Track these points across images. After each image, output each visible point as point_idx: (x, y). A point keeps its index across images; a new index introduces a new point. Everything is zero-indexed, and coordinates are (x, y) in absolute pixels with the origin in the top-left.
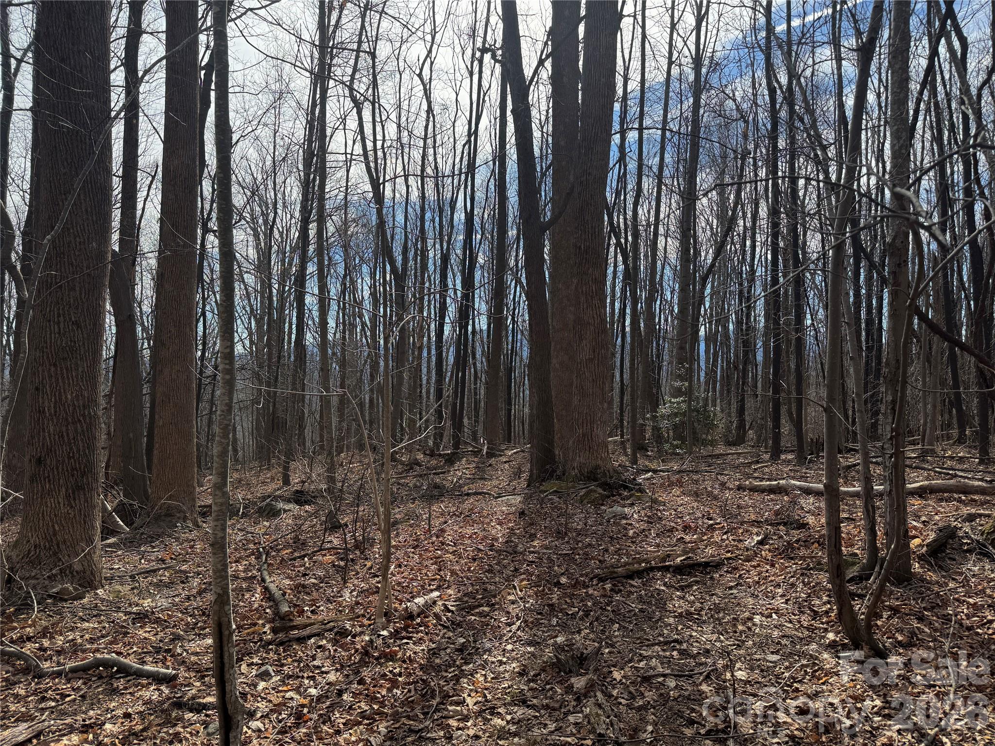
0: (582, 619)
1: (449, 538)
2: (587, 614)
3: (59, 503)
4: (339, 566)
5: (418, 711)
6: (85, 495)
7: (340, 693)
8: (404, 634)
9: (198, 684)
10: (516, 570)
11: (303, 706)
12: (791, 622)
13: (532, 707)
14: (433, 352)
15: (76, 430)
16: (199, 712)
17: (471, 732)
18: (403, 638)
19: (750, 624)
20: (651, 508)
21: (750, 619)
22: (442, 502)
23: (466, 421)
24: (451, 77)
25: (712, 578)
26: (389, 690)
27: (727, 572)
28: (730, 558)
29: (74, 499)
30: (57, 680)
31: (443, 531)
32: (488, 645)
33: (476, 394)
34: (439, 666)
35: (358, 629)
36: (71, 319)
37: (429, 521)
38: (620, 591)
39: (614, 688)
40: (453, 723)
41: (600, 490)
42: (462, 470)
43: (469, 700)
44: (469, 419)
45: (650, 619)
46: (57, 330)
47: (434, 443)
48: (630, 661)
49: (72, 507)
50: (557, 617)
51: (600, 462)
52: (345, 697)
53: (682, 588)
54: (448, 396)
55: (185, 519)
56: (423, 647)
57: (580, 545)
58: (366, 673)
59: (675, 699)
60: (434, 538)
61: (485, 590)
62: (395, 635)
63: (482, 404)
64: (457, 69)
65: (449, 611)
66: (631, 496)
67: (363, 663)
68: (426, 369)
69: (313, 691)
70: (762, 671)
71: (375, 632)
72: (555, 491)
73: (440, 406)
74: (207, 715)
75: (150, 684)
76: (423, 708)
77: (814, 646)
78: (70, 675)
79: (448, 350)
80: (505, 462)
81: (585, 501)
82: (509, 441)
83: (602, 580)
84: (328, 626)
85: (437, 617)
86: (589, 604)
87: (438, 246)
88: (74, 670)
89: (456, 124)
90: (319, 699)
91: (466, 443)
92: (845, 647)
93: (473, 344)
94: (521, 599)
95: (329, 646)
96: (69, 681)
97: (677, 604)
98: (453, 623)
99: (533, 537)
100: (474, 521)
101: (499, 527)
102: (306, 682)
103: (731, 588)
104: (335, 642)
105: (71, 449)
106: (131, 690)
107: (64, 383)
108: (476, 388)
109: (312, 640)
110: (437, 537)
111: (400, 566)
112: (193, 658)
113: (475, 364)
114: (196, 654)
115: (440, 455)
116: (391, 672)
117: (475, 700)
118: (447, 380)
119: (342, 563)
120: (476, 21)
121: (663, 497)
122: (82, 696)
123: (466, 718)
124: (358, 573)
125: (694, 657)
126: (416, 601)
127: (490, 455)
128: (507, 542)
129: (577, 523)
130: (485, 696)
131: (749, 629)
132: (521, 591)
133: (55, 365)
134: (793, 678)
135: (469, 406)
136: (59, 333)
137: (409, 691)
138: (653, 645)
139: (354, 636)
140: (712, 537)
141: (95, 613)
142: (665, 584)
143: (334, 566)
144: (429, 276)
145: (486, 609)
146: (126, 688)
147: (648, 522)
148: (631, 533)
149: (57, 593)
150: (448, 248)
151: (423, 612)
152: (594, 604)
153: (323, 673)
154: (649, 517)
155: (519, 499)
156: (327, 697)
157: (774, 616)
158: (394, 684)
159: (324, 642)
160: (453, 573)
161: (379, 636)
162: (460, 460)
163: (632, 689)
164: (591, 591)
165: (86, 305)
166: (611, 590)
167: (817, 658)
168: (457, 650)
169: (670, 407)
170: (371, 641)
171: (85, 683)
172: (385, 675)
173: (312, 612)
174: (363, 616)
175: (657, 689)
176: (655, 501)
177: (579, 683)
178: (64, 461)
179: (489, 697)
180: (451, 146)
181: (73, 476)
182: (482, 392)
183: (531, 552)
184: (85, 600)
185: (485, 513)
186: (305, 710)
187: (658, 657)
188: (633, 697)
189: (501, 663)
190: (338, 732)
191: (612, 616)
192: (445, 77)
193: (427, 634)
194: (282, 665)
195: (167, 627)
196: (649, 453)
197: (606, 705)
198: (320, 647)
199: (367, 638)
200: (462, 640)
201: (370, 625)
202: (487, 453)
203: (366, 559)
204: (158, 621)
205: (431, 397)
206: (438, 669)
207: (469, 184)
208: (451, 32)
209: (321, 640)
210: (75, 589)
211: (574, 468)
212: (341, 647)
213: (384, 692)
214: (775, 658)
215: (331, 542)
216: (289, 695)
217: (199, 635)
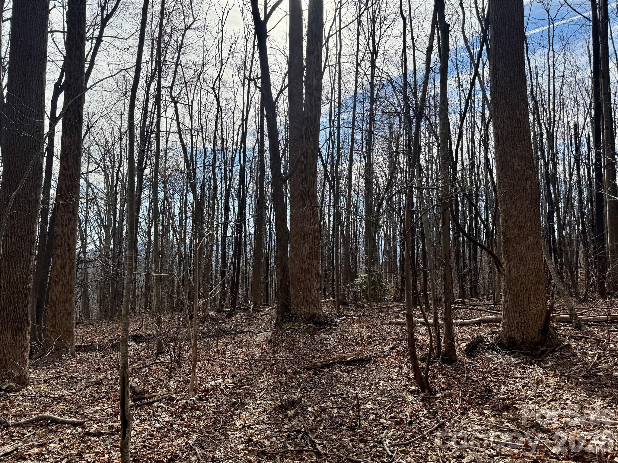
0: (296, 388)
1: (228, 355)
2: (299, 385)
3: (7, 338)
4: (165, 371)
5: (212, 429)
6: (22, 333)
7: (172, 425)
8: (204, 398)
9: (96, 426)
10: (265, 368)
11: (153, 431)
12: (397, 383)
13: (268, 424)
14: (220, 248)
15: (18, 297)
16: (99, 436)
17: (238, 435)
18: (204, 400)
19: (377, 385)
20: (341, 334)
21: (378, 383)
22: (224, 337)
23: (240, 291)
24: (232, 86)
25: (365, 367)
26: (197, 422)
27: (373, 363)
28: (375, 357)
29: (16, 336)
30: (17, 428)
31: (225, 351)
32: (247, 401)
33: (246, 273)
34: (222, 411)
35: (180, 397)
36: (18, 235)
37: (217, 348)
38: (318, 374)
39: (308, 414)
40: (229, 433)
41: (314, 326)
42: (237, 320)
43: (237, 424)
44: (242, 289)
45: (331, 386)
46: (10, 241)
47: (219, 305)
48: (317, 404)
49: (14, 340)
50: (284, 387)
51: (316, 311)
52: (175, 426)
53: (349, 372)
54: (229, 275)
55: (67, 352)
56: (214, 404)
57: (300, 355)
58: (185, 416)
59: (336, 417)
60: (220, 356)
61: (248, 378)
62: (200, 399)
63: (251, 280)
64: (235, 81)
65: (228, 388)
66: (331, 329)
67: (183, 412)
68: (215, 258)
69: (158, 425)
70: (379, 404)
71: (188, 398)
72: (290, 328)
73: (224, 281)
74: (103, 438)
75: (70, 427)
76: (214, 428)
77: (405, 393)
78: (24, 425)
79: (229, 246)
80: (264, 315)
81: (306, 333)
82: (267, 302)
83: (309, 369)
84: (163, 396)
85: (221, 390)
86: (301, 381)
87: (223, 183)
88: (26, 423)
89: (235, 113)
90: (161, 428)
91: (239, 304)
92: (418, 392)
93: (245, 243)
94: (266, 380)
95: (164, 406)
96: (24, 428)
97: (346, 378)
98: (230, 393)
99: (276, 352)
100: (243, 346)
101: (257, 348)
102: (154, 422)
103: (373, 370)
104: (167, 404)
105: (15, 307)
106: (60, 430)
107: (13, 270)
108: (246, 270)
109: (155, 404)
110: (221, 355)
111: (200, 370)
112: (91, 415)
113: (246, 255)
114: (92, 413)
115: (224, 311)
116: (198, 415)
117: (240, 423)
118: (229, 265)
119: (167, 370)
120: (246, 56)
121: (349, 329)
122: (33, 434)
123: (236, 430)
124: (177, 374)
125: (348, 400)
126: (210, 383)
127: (255, 311)
128: (261, 356)
129: (300, 344)
130: (245, 422)
131: (377, 387)
132: (266, 377)
133: (8, 260)
134: (392, 406)
135: (242, 281)
136: (11, 243)
137: (207, 422)
138: (330, 397)
139: (178, 401)
140: (369, 347)
141: (29, 398)
142: (341, 370)
143: (163, 371)
144: (218, 201)
145: (248, 387)
146: (57, 429)
147: (339, 342)
148: (328, 348)
149: (6, 388)
150: (230, 185)
151: (214, 388)
152: (303, 381)
153: (162, 418)
154: (339, 339)
155: (269, 333)
156: (165, 427)
157: (390, 381)
158: (200, 419)
159: (162, 404)
160: (230, 371)
161: (191, 400)
162: (236, 314)
163: (316, 414)
164: (302, 375)
165: (26, 228)
166: (313, 374)
167: (405, 397)
168: (232, 405)
169: (361, 279)
170: (187, 403)
171: (33, 429)
172: (195, 416)
173: (153, 392)
174: (182, 391)
175: (328, 414)
176: (343, 331)
177: (291, 413)
178: (11, 314)
179: (247, 422)
180: (232, 124)
181: (16, 322)
182: (251, 272)
183: (273, 360)
184: (22, 392)
185: (249, 342)
186: (155, 433)
187: (331, 401)
188: (316, 417)
189: (254, 408)
190: (172, 440)
191: (311, 386)
192: (228, 86)
193: (216, 398)
194: (140, 416)
195: (72, 403)
196: (349, 307)
197: (303, 421)
198: (159, 407)
199: (185, 401)
200: (234, 400)
201: (186, 395)
202: (253, 309)
203: (181, 367)
204: (66, 400)
205: (218, 276)
206: (222, 413)
207: (243, 147)
208: (232, 61)
209: (160, 403)
210: (16, 386)
211: (301, 315)
212: (171, 406)
213: (194, 423)
214: (386, 399)
215: (160, 360)
216: (145, 427)
217: (91, 406)
